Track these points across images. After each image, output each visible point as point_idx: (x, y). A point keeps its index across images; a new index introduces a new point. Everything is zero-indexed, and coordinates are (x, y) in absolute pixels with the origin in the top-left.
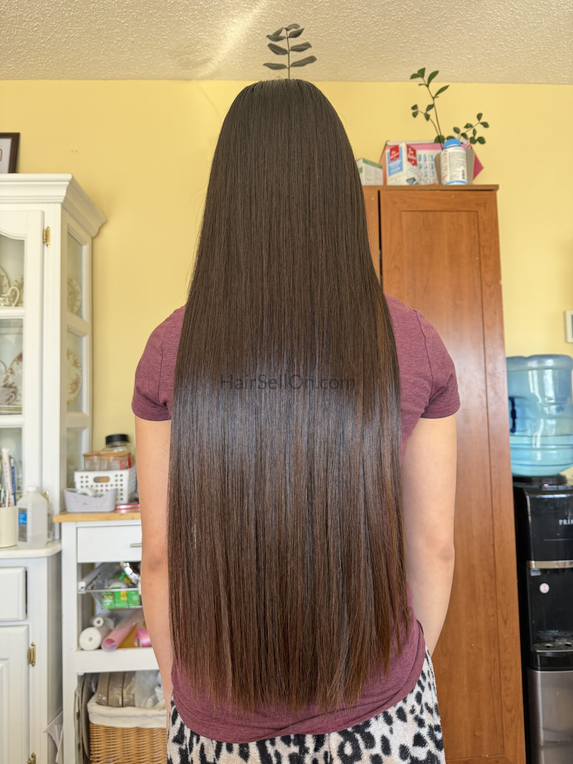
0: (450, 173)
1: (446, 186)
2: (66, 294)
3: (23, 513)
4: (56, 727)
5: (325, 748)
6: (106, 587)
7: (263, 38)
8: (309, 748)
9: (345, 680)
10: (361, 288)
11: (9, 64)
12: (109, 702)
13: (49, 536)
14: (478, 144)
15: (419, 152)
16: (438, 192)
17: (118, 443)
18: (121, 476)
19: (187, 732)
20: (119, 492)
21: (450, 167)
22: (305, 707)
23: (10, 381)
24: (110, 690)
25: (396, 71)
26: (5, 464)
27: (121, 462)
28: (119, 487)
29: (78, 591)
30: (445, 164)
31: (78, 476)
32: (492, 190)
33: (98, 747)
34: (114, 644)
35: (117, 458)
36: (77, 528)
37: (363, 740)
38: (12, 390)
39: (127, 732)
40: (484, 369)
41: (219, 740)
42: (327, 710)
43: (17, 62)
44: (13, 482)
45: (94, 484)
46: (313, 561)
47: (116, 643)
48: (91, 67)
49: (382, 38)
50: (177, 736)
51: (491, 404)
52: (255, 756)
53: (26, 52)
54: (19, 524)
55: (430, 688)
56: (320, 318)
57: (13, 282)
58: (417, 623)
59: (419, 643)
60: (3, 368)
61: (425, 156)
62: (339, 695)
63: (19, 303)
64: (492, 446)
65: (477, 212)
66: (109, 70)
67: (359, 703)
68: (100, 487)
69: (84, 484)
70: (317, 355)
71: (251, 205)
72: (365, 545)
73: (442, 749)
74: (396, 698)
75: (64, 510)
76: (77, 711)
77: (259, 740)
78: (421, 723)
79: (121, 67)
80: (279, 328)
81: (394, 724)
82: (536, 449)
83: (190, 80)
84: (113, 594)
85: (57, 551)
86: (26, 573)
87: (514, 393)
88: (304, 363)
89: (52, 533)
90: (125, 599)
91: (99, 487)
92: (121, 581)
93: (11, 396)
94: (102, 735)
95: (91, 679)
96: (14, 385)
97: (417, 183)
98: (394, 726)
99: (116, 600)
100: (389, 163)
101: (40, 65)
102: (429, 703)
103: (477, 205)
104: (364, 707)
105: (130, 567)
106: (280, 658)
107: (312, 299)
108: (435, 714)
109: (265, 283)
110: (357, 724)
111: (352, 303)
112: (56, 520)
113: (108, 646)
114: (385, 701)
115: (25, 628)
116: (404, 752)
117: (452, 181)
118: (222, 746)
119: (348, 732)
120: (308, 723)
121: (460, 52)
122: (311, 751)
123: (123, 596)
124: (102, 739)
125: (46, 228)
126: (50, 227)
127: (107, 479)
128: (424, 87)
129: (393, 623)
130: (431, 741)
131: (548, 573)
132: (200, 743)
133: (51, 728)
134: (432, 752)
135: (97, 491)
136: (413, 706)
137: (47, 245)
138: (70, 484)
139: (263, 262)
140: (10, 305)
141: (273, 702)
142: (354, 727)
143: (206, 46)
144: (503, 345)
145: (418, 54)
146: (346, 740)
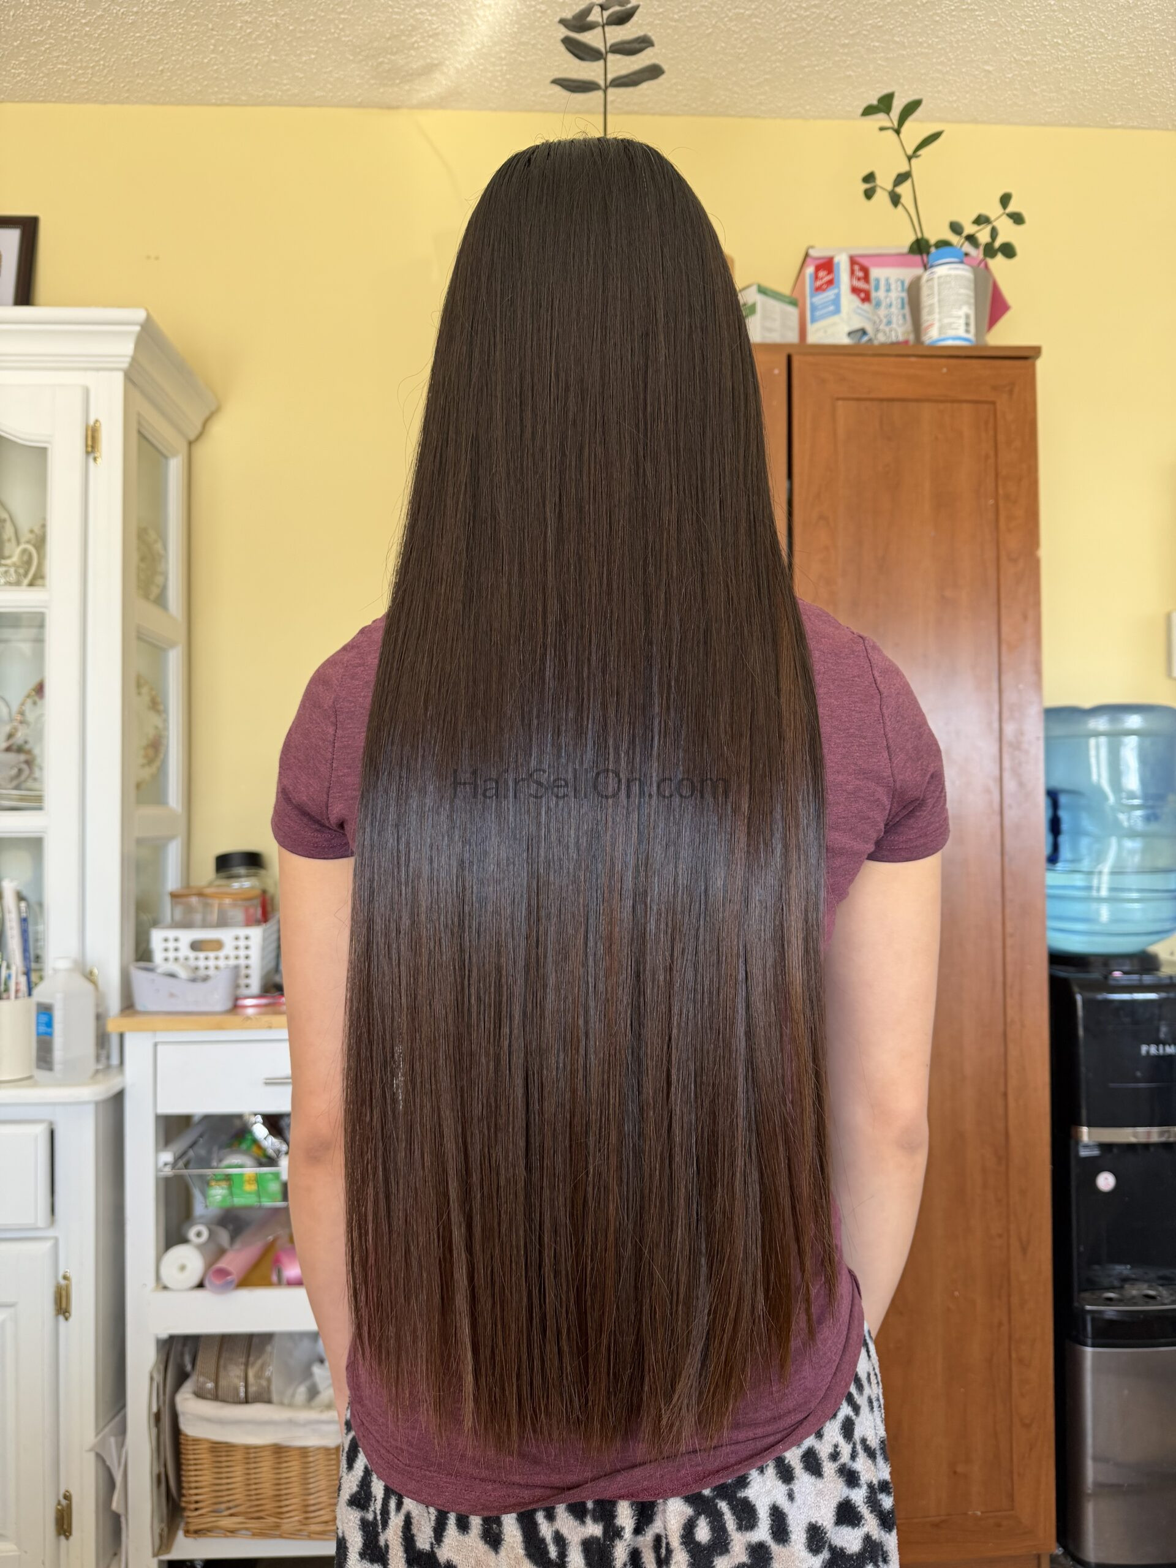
0: (940, 320)
1: (931, 347)
2: (135, 557)
3: (45, 1012)
4: (112, 1440)
5: (656, 1527)
6: (215, 1164)
7: (551, 21)
8: (623, 1528)
9: (700, 1393)
10: (750, 589)
11: (15, 69)
12: (220, 1393)
13: (98, 1059)
14: (1000, 257)
15: (875, 273)
16: (913, 359)
17: (242, 871)
18: (247, 938)
19: (378, 1488)
20: (243, 972)
21: (940, 307)
22: (618, 1445)
23: (20, 737)
24: (221, 1369)
25: (832, 97)
26: (9, 912)
27: (247, 910)
28: (242, 962)
29: (158, 1170)
30: (929, 299)
31: (157, 937)
32: (1026, 356)
33: (196, 1482)
34: (229, 1278)
35: (240, 902)
36: (156, 1045)
37: (734, 1514)
38: (22, 757)
39: (255, 1453)
40: (997, 734)
41: (441, 1508)
42: (661, 1453)
43: (32, 65)
44: (25, 950)
45: (192, 955)
46: (638, 1153)
47: (234, 1277)
48: (188, 79)
49: (805, 25)
50: (358, 1493)
51: (1010, 807)
52: (514, 1542)
53: (51, 43)
54: (38, 1034)
55: (872, 1408)
56: (664, 652)
57: (25, 535)
58: (849, 1275)
59: (850, 1316)
60: (5, 711)
61: (887, 280)
62: (685, 1423)
63: (37, 580)
64: (1009, 894)
65: (994, 403)
66: (226, 84)
67: (725, 1440)
68: (204, 960)
69: (171, 955)
70: (656, 730)
71: (522, 411)
72: (746, 1123)
73: (893, 1528)
74: (801, 1430)
75: (128, 1006)
76: (155, 1409)
77: (522, 1510)
78: (851, 1478)
79: (250, 80)
80: (579, 673)
81: (796, 1481)
82: (1100, 900)
83: (397, 108)
84: (228, 1178)
85: (115, 1089)
86: (52, 1134)
87: (1058, 783)
88: (629, 748)
89: (104, 1053)
90: (252, 1188)
91: (201, 959)
92: (246, 1152)
93: (20, 771)
94: (206, 1457)
95: (184, 1345)
96: (27, 747)
97: (870, 340)
98: (796, 1486)
99: (235, 1190)
100: (812, 296)
101: (80, 72)
102: (869, 1439)
103: (995, 388)
104: (738, 1447)
105: (264, 1124)
106: (570, 1347)
107: (648, 611)
108: (880, 1460)
109: (549, 577)
110: (722, 1481)
111: (729, 621)
112: (113, 1026)
113: (218, 1282)
114: (779, 1436)
115: (49, 1244)
116: (816, 1538)
117: (943, 336)
118: (447, 1518)
119: (704, 1496)
120: (621, 1479)
121: (967, 59)
122: (628, 1534)
123: (249, 1182)
124: (206, 1466)
125: (91, 423)
126: (101, 420)
127: (218, 945)
128: (891, 134)
129: (799, 1279)
130: (870, 1515)
131: (1115, 1150)
132: (403, 1511)
133: (103, 1443)
134: (874, 1538)
135: (197, 968)
136: (836, 1446)
137: (95, 459)
138: (143, 954)
139: (546, 533)
140: (18, 583)
141: (555, 1436)
142: (716, 1487)
143: (430, 36)
144: (1038, 685)
145: (879, 62)
146: (698, 1514)
